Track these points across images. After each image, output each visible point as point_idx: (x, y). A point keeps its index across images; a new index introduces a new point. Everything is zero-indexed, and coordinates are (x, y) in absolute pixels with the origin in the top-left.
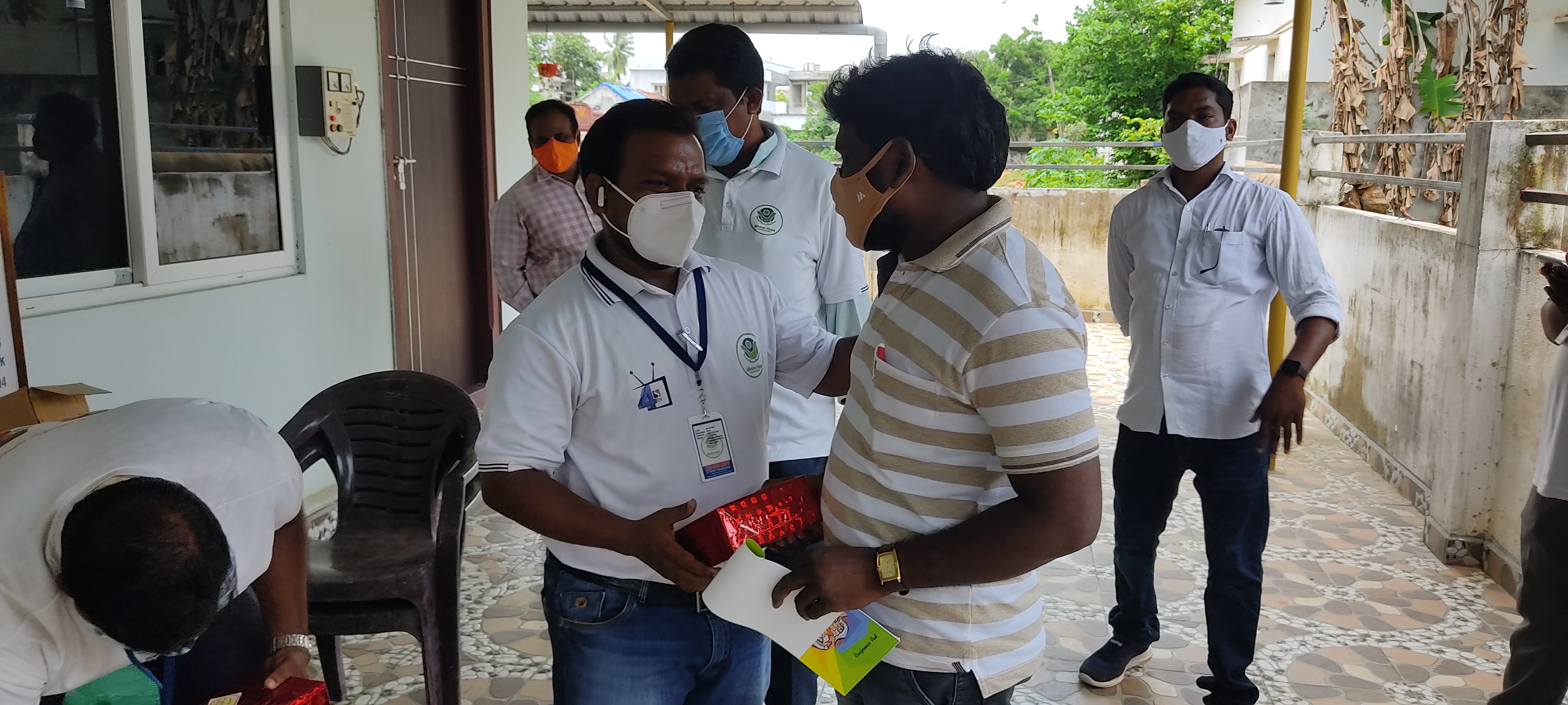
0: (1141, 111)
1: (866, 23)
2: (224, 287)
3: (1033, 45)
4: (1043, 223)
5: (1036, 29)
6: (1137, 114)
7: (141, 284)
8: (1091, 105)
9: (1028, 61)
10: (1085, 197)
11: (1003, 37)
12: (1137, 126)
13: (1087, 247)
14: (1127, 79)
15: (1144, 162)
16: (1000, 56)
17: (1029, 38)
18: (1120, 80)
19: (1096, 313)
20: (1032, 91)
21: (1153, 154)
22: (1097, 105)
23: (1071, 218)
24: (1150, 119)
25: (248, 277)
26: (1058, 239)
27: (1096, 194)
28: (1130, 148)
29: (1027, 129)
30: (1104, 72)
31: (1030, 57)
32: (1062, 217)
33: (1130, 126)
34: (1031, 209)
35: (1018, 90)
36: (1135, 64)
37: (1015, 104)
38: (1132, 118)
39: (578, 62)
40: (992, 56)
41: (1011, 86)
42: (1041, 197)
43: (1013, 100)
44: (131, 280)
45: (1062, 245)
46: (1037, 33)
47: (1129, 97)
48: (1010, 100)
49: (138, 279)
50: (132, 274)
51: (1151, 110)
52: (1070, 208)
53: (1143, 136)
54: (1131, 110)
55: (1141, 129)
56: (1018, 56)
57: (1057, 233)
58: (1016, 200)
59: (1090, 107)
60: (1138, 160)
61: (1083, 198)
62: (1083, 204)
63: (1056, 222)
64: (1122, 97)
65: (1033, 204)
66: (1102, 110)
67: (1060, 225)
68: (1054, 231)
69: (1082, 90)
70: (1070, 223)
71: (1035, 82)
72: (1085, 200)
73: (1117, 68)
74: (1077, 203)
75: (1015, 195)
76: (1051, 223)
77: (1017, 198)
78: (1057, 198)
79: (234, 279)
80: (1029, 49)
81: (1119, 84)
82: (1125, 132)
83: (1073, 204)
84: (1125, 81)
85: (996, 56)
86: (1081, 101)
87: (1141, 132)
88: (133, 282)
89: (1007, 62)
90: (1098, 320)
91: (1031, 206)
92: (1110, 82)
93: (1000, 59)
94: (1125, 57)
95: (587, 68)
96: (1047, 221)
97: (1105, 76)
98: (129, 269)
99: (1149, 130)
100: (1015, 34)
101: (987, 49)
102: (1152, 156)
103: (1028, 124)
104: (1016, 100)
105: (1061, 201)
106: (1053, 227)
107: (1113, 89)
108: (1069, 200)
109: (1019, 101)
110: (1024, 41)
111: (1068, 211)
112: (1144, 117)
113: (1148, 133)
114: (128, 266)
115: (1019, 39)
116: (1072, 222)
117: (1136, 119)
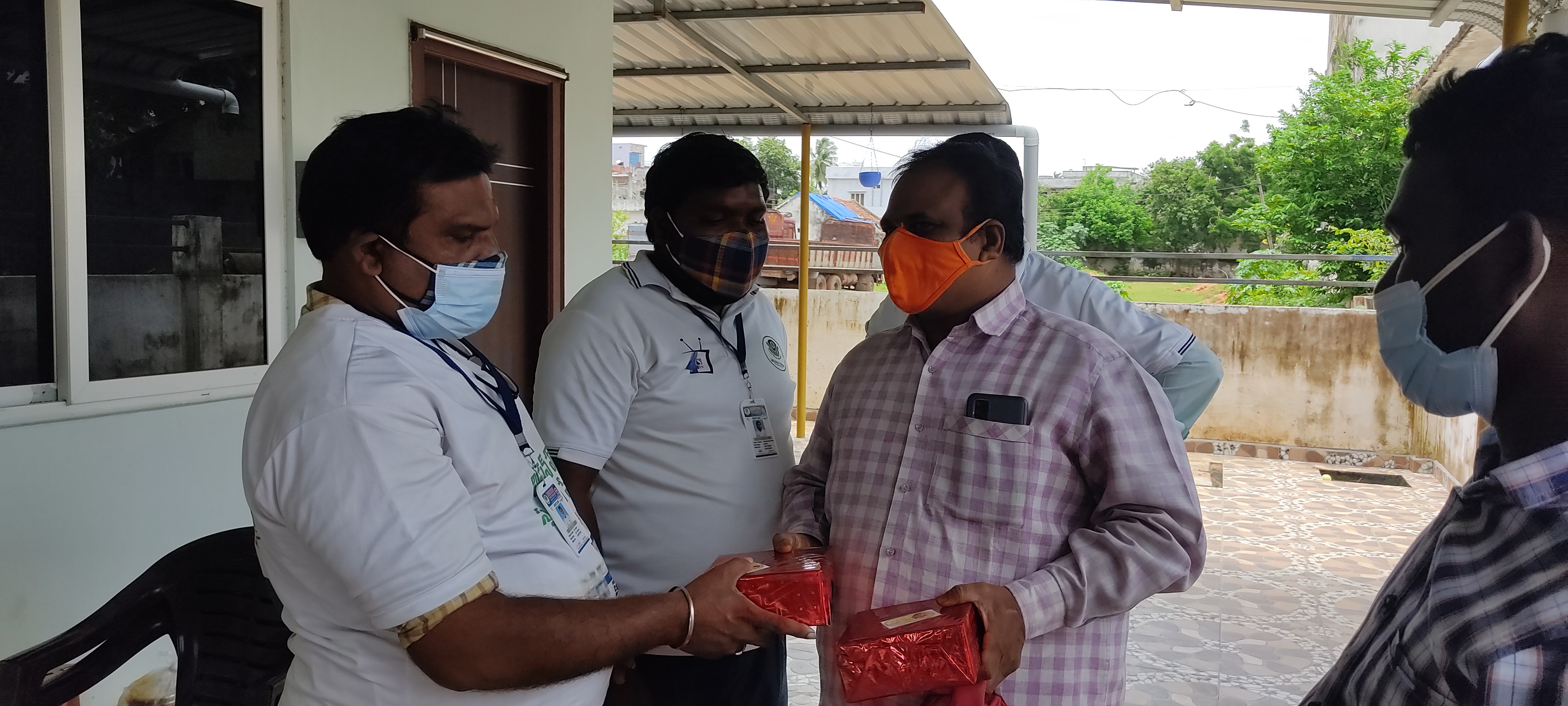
0: (1352, 221)
1: (1015, 122)
2: (181, 405)
3: (1244, 152)
4: (1220, 344)
5: (1247, 135)
6: (1347, 224)
7: (64, 402)
8: (1295, 214)
9: (1239, 169)
10: (1270, 315)
11: (1211, 144)
12: (1347, 237)
13: (1273, 372)
14: (1334, 185)
15: (1355, 277)
16: (1208, 163)
17: (1239, 145)
18: (1328, 188)
19: (1284, 448)
20: (1243, 199)
21: (1366, 268)
22: (1302, 214)
23: (1253, 339)
24: (1362, 229)
25: (214, 395)
26: (1237, 362)
27: (1282, 313)
28: (1338, 262)
29: (1238, 239)
30: (1309, 179)
31: (1241, 165)
32: (1243, 337)
33: (1339, 237)
34: (1206, 328)
35: (1227, 199)
36: (1344, 171)
37: (1225, 213)
38: (1341, 228)
39: (780, 171)
40: (1199, 164)
41: (1220, 195)
42: (1217, 314)
43: (1222, 209)
44: (55, 398)
45: (1242, 370)
46: (1249, 140)
47: (1336, 205)
48: (1218, 209)
49: (60, 396)
50: (57, 390)
51: (1364, 220)
52: (1253, 327)
53: (1354, 248)
54: (1341, 220)
55: (1351, 241)
56: (1227, 163)
57: (1237, 355)
58: (1187, 317)
59: (1294, 217)
60: (1349, 274)
61: (1268, 317)
62: (1267, 323)
63: (1236, 343)
64: (1329, 206)
65: (1209, 322)
66: (1307, 219)
67: (1240, 346)
68: (1233, 353)
69: (1285, 198)
70: (1252, 345)
71: (1246, 190)
72: (1270, 319)
73: (1323, 175)
74: (1261, 322)
75: (1187, 311)
76: (1230, 344)
77: (1189, 315)
78: (1237, 316)
79: (198, 397)
80: (1240, 156)
81: (1327, 192)
82: (1333, 244)
83: (1256, 323)
84: (1334, 189)
85: (1204, 164)
86: (1282, 210)
87: (1350, 244)
88: (57, 400)
89: (1215, 170)
90: (1286, 457)
91: (1206, 324)
92: (1316, 190)
93: (1208, 167)
94: (1334, 163)
95: (788, 177)
96: (1225, 341)
97: (1311, 183)
98: (51, 385)
99: (1361, 241)
100: (1224, 141)
101: (1194, 155)
102: (1365, 270)
103: (1240, 235)
104: (1225, 209)
105: (1241, 320)
106: (1231, 348)
107: (1318, 198)
108: (1250, 319)
109: (1229, 210)
110: (1235, 148)
111: (1249, 331)
112: (1355, 227)
113: (1359, 245)
114: (53, 382)
115: (1228, 146)
116: (1255, 343)
117: (1345, 230)
